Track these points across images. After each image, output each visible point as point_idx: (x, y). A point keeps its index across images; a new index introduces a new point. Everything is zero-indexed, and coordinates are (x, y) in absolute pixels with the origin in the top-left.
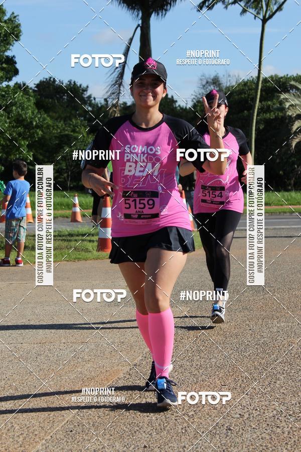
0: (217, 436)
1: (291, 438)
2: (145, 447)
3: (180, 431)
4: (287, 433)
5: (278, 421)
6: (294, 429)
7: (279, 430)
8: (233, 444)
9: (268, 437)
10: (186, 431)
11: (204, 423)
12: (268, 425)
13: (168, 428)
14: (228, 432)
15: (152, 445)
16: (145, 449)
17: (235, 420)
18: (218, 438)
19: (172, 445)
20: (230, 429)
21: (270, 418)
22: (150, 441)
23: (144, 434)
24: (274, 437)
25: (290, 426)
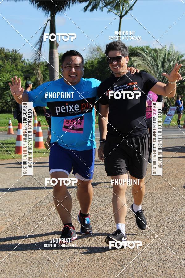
0: (41, 264)
1: (78, 264)
2: (2, 271)
3: (23, 262)
4: (78, 262)
5: (76, 255)
6: (82, 260)
7: (74, 260)
8: (48, 268)
9: (67, 264)
10: (26, 261)
11: (37, 257)
12: (70, 257)
13: (17, 260)
14: (47, 262)
15: (6, 270)
16: (2, 272)
17: (53, 255)
18: (41, 265)
19: (16, 269)
20: (49, 260)
21: (72, 253)
22: (5, 267)
23: (3, 264)
24: (70, 264)
25: (81, 258)
